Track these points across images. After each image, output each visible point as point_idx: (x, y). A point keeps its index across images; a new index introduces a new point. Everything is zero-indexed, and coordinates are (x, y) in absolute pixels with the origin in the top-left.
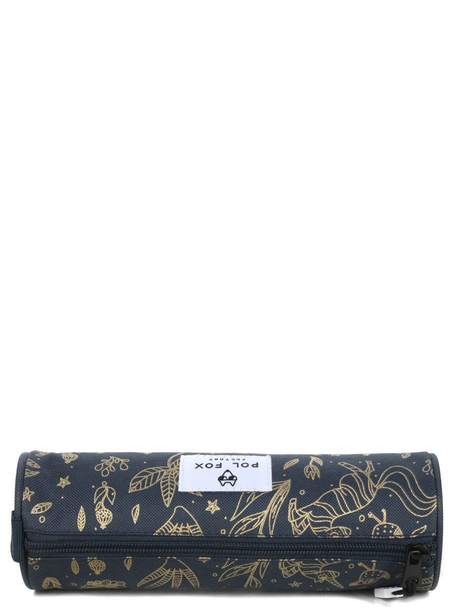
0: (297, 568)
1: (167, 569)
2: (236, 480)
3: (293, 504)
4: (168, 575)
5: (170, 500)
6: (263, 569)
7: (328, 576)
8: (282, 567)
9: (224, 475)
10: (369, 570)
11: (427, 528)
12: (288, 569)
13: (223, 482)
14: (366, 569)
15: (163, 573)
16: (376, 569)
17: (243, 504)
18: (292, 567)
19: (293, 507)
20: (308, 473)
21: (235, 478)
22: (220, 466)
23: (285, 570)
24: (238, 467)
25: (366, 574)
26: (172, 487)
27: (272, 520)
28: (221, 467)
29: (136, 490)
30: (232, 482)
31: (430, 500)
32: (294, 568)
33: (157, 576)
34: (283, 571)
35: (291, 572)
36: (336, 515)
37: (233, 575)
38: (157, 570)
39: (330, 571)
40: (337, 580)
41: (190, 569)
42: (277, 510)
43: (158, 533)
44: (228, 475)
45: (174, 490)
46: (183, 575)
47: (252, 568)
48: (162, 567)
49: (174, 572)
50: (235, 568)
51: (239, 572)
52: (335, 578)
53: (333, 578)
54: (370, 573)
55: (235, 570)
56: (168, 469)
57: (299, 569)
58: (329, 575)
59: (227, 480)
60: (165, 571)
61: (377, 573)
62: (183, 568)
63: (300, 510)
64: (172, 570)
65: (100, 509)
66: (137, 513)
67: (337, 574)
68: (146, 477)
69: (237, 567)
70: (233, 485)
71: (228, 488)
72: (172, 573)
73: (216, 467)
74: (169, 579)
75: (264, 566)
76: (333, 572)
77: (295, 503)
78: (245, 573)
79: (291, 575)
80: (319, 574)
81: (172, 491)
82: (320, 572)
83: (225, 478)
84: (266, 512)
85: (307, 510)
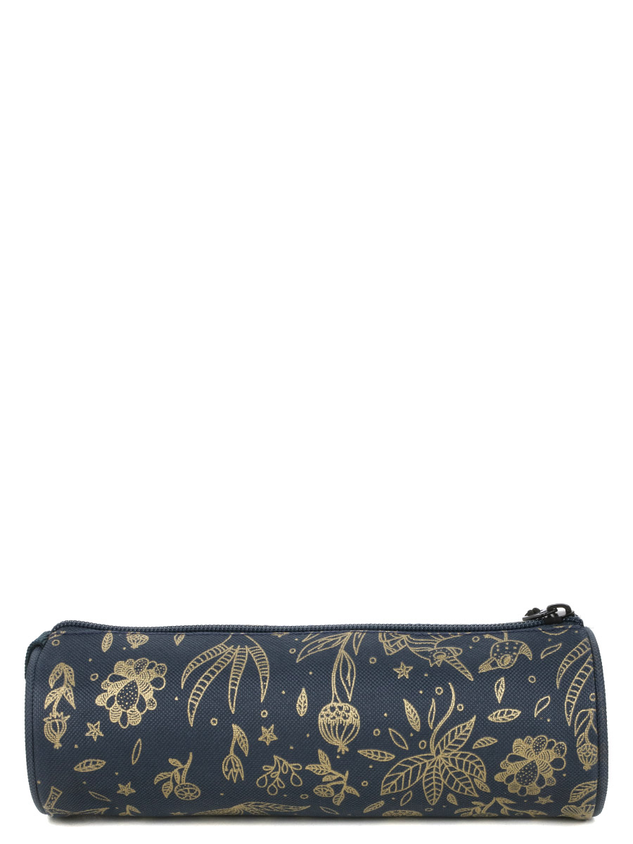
0: (403, 642)
1: (229, 646)
4: (229, 653)
6: (357, 640)
7: (447, 653)
8: (384, 639)
10: (500, 641)
12: (392, 643)
14: (495, 641)
15: (222, 651)
16: (509, 639)
18: (398, 640)
23: (387, 643)
25: (498, 646)
32: (399, 642)
33: (214, 654)
34: (385, 644)
35: (396, 647)
37: (316, 649)
38: (216, 647)
39: (448, 648)
40: (460, 660)
41: (259, 646)
46: (249, 655)
47: (343, 638)
48: (222, 644)
49: (237, 651)
50: (320, 641)
51: (325, 646)
52: (458, 657)
53: (455, 656)
54: (502, 645)
55: (319, 644)
57: (407, 644)
58: (450, 654)
60: (226, 649)
61: (512, 644)
62: (251, 644)
64: (235, 647)
67: (458, 651)
69: (323, 639)
72: (234, 651)
74: (229, 661)
75: (359, 636)
76: (453, 648)
78: (333, 646)
79: (396, 651)
80: (434, 651)
82: (435, 648)
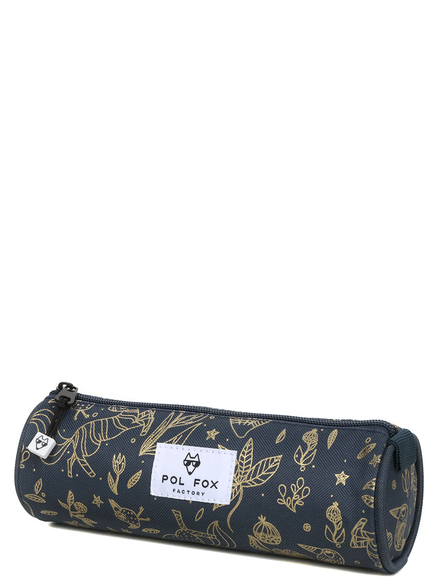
2: (185, 460)
3: (145, 431)
5: (247, 445)
9: (194, 468)
11: (49, 401)
13: (196, 459)
17: (185, 435)
19: (145, 428)
20: (122, 462)
21: (186, 462)
22: (196, 482)
24: (180, 478)
26: (242, 459)
27: (167, 421)
28: (196, 480)
29: (275, 457)
30: (188, 458)
31: (34, 421)
36: (114, 418)
42: (160, 427)
43: (268, 421)
44: (191, 468)
45: (241, 455)
56: (242, 484)
59: (193, 461)
63: (141, 425)
65: (312, 444)
66: (280, 436)
68: (263, 473)
70: (189, 454)
71: (194, 450)
73: (199, 480)
77: (143, 431)
81: (244, 453)
83: (194, 463)
84: (169, 427)
85: (136, 424)
